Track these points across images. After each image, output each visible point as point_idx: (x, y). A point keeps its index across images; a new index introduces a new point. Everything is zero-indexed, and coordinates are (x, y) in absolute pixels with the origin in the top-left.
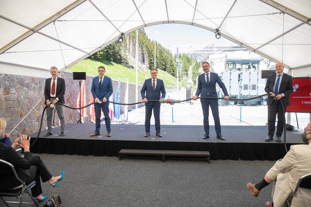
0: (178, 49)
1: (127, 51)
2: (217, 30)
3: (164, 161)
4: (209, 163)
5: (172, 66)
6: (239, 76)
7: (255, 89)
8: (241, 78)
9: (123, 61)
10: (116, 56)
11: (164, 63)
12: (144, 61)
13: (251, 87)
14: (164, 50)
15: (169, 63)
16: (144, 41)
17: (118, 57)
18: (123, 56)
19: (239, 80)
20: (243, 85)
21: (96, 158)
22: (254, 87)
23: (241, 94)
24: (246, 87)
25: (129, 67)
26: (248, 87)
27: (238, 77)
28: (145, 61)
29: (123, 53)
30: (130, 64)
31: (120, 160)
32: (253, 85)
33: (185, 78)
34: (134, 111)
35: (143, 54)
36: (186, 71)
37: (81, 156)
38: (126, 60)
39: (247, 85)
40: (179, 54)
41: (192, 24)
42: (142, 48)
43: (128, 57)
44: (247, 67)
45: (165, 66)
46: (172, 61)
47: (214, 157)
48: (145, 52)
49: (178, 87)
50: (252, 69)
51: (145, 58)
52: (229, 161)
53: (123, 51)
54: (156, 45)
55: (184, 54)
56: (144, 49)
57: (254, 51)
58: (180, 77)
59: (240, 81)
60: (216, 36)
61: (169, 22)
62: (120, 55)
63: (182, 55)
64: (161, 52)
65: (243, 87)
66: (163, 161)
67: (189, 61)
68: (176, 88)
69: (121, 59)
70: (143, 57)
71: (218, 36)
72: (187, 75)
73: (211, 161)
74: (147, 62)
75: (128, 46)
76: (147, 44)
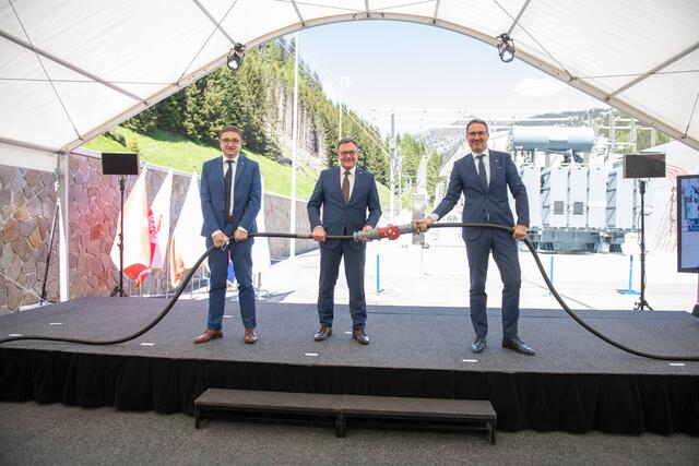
0: (393, 116)
1: (279, 125)
2: (505, 38)
3: (344, 436)
4: (493, 442)
5: (379, 161)
6: (543, 182)
7: (581, 213)
8: (545, 187)
9: (268, 147)
10: (255, 137)
11: (362, 156)
12: (316, 150)
13: (572, 208)
14: (362, 125)
15: (373, 154)
16: (318, 104)
17: (259, 138)
18: (268, 135)
19: (542, 191)
20: (551, 202)
21: (121, 417)
22: (579, 208)
23: (546, 225)
24: (559, 208)
25: (281, 162)
26: (565, 208)
27: (540, 184)
28: (320, 149)
29: (269, 130)
30: (285, 155)
31: (197, 427)
32: (576, 204)
33: (408, 188)
34: (284, 263)
35: (314, 133)
36: (413, 172)
37: (75, 410)
38: (276, 147)
39: (562, 203)
40: (396, 134)
41: (434, 22)
42: (313, 120)
43: (280, 139)
44: (562, 158)
45: (364, 160)
46: (379, 150)
47: (507, 422)
48: (320, 128)
49: (392, 209)
50: (573, 164)
51: (320, 143)
52: (557, 436)
53: (269, 125)
54: (345, 114)
55: (406, 135)
56: (318, 122)
57: (608, 99)
58: (397, 187)
59: (545, 193)
60: (501, 55)
61: (368, 16)
62: (262, 135)
63: (402, 137)
64: (356, 130)
65: (552, 208)
66: (338, 436)
67: (418, 149)
68: (389, 210)
69: (264, 144)
70: (316, 140)
71: (507, 55)
72: (414, 181)
73: (499, 435)
74: (323, 151)
75: (281, 114)
76: (324, 110)
